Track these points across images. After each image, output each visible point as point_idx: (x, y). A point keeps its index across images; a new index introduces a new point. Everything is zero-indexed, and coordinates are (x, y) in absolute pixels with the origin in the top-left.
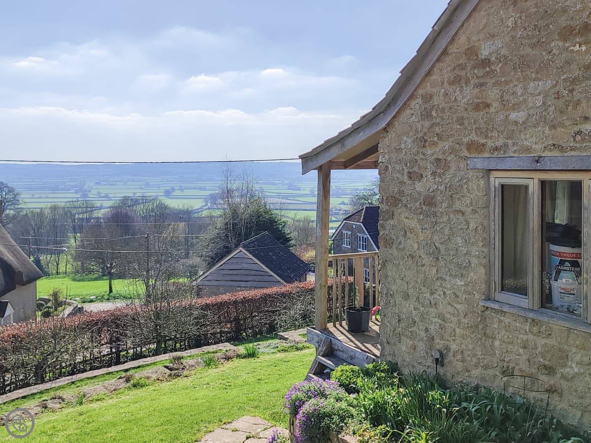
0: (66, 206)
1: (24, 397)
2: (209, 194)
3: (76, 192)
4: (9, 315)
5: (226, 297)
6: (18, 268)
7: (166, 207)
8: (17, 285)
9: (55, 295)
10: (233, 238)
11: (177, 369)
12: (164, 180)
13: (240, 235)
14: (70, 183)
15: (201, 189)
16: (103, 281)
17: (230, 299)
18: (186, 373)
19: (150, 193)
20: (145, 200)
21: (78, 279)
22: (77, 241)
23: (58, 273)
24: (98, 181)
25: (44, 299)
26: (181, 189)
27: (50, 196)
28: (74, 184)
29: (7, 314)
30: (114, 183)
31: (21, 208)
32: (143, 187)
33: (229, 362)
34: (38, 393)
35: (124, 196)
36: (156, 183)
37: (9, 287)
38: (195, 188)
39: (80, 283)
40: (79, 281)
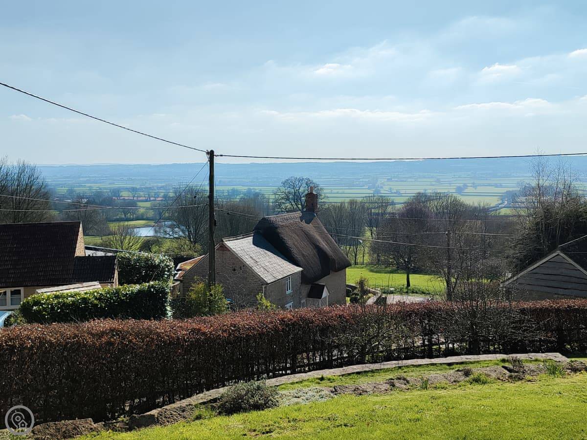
0: (363, 201)
1: (358, 373)
2: (505, 191)
3: (369, 189)
4: (325, 298)
5: (546, 303)
6: (331, 256)
7: (462, 205)
8: (331, 271)
9: (361, 283)
10: (546, 240)
11: (517, 372)
12: (456, 177)
13: (554, 237)
14: (364, 180)
15: (496, 186)
16: (399, 275)
17: (552, 306)
18: (528, 377)
19: (442, 189)
20: (438, 196)
21: (375, 270)
22: (373, 234)
23: (356, 263)
24: (389, 177)
25: (350, 286)
26: (474, 186)
27: (346, 191)
28: (367, 180)
29: (323, 296)
30: (404, 179)
31: (323, 202)
32: (434, 183)
33: (577, 374)
34: (369, 371)
35: (418, 192)
36: (447, 180)
37: (325, 273)
38: (489, 185)
39: (378, 274)
40: (376, 272)
